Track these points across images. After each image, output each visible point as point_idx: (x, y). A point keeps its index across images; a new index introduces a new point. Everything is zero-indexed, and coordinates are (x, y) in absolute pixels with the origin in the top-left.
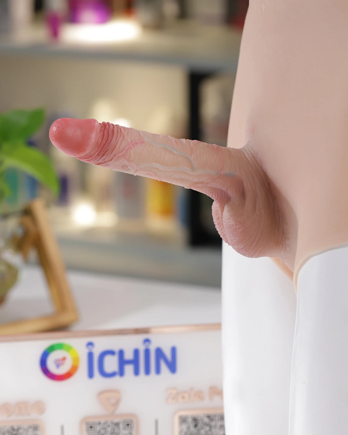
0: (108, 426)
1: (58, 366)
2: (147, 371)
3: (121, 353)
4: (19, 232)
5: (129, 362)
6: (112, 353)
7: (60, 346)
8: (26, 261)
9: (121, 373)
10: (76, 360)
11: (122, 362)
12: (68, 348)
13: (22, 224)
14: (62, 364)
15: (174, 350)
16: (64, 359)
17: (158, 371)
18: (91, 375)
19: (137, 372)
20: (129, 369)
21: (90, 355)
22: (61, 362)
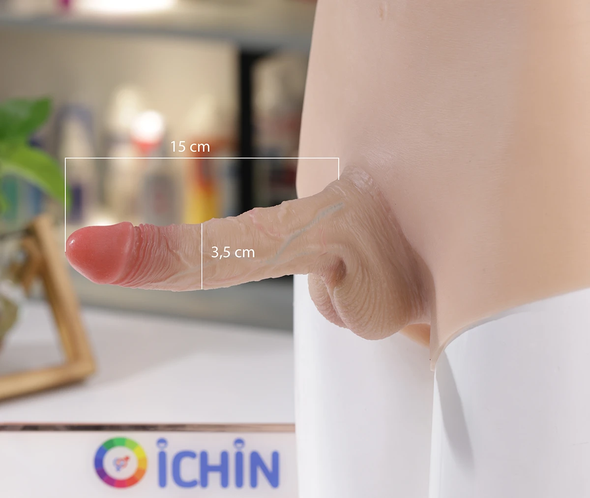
1: (118, 468)
2: (239, 483)
3: (204, 456)
4: (20, 258)
5: (214, 469)
6: (191, 454)
7: (122, 442)
8: (29, 295)
9: (204, 482)
10: (143, 461)
11: (205, 468)
12: (133, 445)
13: (23, 248)
14: (124, 466)
15: (275, 456)
16: (127, 459)
17: (254, 483)
18: (162, 483)
19: (225, 483)
20: (214, 478)
21: (162, 456)
22: (122, 463)
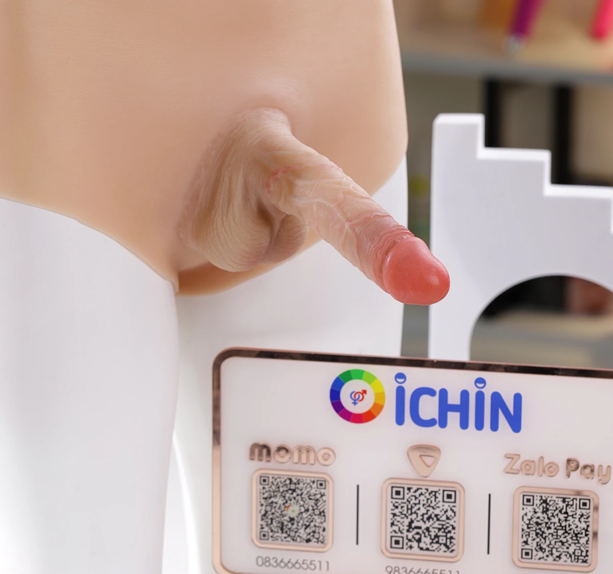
0: (421, 494)
1: (355, 402)
14: (361, 399)
